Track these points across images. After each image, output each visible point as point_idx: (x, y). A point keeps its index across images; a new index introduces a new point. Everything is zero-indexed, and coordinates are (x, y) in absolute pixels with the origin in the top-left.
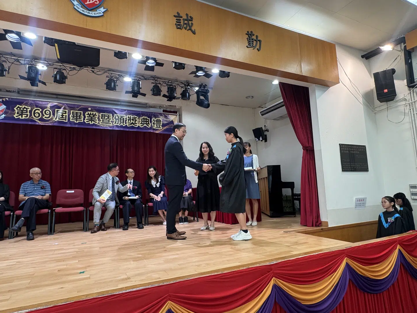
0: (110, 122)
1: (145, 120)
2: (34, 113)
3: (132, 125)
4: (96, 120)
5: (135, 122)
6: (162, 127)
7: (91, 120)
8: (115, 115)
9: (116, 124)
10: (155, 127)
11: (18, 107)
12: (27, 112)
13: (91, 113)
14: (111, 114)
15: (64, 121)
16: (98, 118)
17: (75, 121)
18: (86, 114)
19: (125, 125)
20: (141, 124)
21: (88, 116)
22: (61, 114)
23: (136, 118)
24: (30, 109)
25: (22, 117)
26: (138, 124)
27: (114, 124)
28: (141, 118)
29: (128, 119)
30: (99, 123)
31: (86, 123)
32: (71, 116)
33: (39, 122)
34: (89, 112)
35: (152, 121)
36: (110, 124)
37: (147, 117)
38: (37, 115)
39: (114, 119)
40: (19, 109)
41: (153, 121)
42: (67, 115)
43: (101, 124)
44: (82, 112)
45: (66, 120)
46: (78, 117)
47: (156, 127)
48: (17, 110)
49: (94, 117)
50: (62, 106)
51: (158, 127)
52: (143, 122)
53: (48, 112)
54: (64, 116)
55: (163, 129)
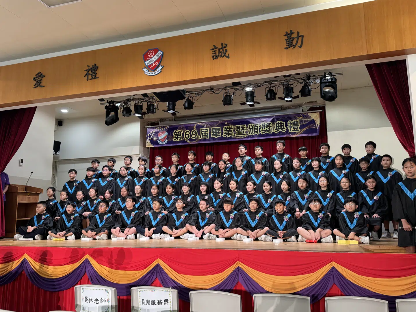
0: (245, 133)
1: (280, 125)
2: (186, 135)
3: (267, 132)
4: (232, 133)
5: (269, 128)
6: (300, 129)
7: (228, 134)
8: (249, 124)
9: (250, 134)
10: (291, 130)
11: (175, 132)
12: (181, 135)
13: (227, 127)
14: (245, 125)
15: (207, 138)
16: (234, 131)
17: (215, 137)
18: (223, 128)
19: (259, 133)
20: (275, 129)
21: (225, 130)
22: (204, 132)
23: (270, 124)
24: (182, 132)
25: (178, 140)
26: (272, 130)
27: (249, 134)
28: (275, 123)
29: (262, 127)
30: (234, 135)
31: (224, 137)
32: (212, 133)
33: (189, 142)
34: (226, 127)
35: (288, 124)
36: (245, 134)
37: (282, 121)
38: (187, 136)
39: (248, 129)
40: (175, 133)
41: (290, 125)
42: (208, 132)
43: (236, 137)
44: (220, 127)
45: (208, 137)
46: (217, 132)
47: (293, 130)
48: (175, 134)
49: (230, 130)
50: (204, 125)
51: (296, 129)
52: (278, 128)
53: (194, 133)
54: (206, 133)
55: (302, 132)
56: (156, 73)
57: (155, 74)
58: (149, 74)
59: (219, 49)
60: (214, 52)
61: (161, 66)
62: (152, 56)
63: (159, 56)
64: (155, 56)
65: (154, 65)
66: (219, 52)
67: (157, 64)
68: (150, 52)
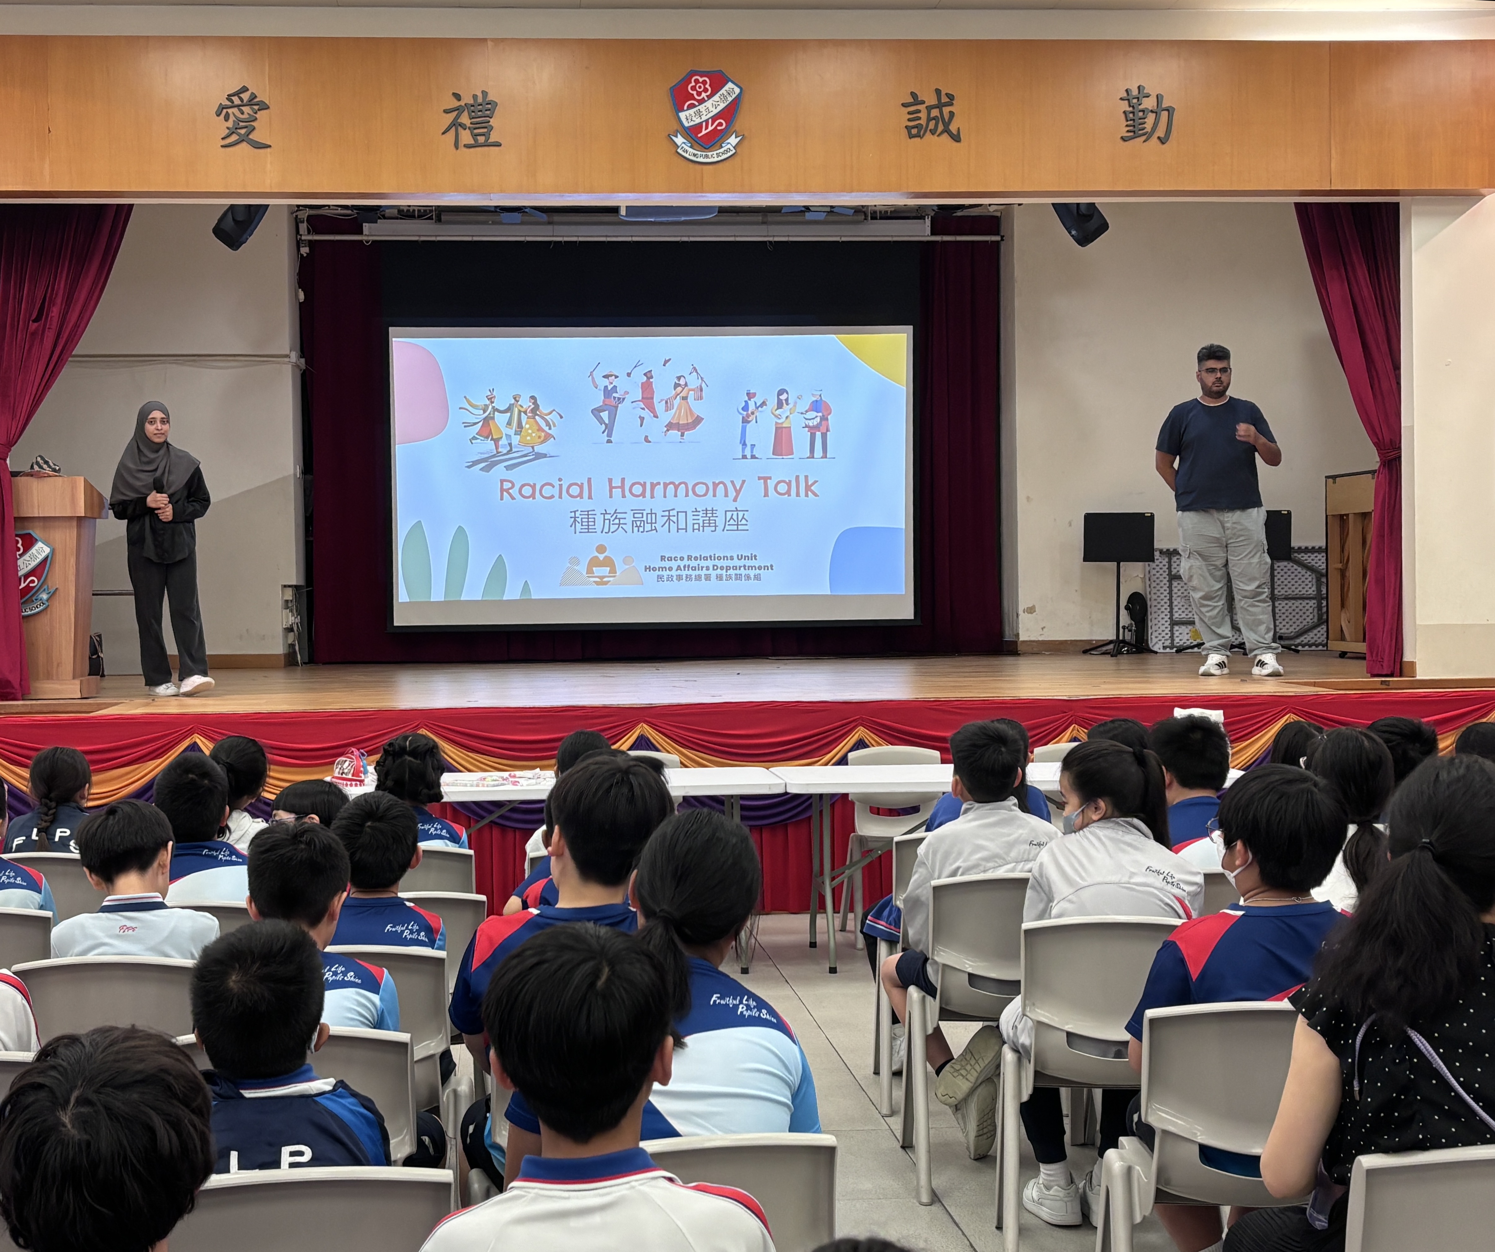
56: (718, 155)
57: (716, 159)
58: (695, 155)
59: (929, 108)
60: (914, 116)
61: (736, 137)
62: (704, 95)
63: (730, 99)
64: (716, 98)
65: (710, 128)
66: (929, 119)
67: (720, 124)
68: (697, 81)
